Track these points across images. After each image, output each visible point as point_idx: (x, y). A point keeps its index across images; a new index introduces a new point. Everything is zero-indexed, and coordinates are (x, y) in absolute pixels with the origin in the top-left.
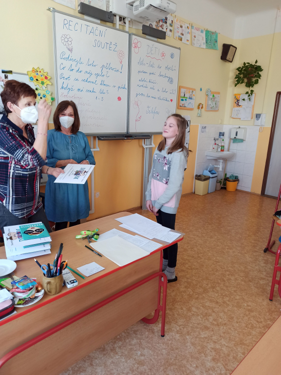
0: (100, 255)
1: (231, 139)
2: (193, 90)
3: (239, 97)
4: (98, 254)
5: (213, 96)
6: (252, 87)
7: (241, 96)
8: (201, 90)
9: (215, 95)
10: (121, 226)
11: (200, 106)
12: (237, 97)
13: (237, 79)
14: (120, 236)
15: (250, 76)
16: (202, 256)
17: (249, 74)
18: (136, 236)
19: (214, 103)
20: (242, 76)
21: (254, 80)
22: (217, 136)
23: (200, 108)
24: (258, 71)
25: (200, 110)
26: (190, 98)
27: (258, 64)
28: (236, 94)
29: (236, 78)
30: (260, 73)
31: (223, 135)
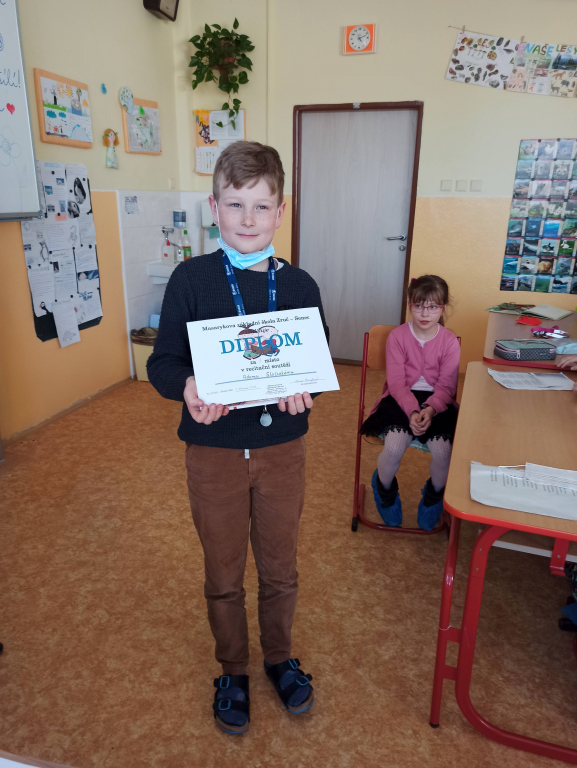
1: (203, 228)
2: (81, 89)
3: (208, 120)
5: (142, 111)
6: (236, 91)
7: (211, 115)
8: (104, 90)
9: (145, 108)
11: (109, 138)
12: (202, 117)
13: (195, 68)
15: (226, 61)
17: (223, 56)
19: (147, 131)
20: (205, 60)
21: (236, 73)
22: (169, 224)
23: (112, 144)
24: (243, 49)
25: (111, 149)
26: (77, 111)
27: (240, 31)
28: (198, 112)
29: (192, 65)
30: (249, 55)
31: (184, 220)
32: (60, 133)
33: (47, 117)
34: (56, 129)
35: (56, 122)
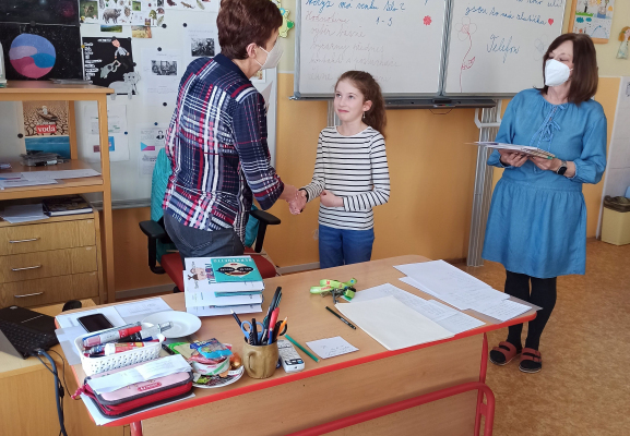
0: (353, 327)
4: (349, 324)
10: (402, 279)
11: (626, 34)
14: (398, 298)
16: (598, 378)
18: (432, 303)
23: (626, 39)
25: (624, 43)
26: (601, 16)
33: (576, 22)
35: (583, 25)
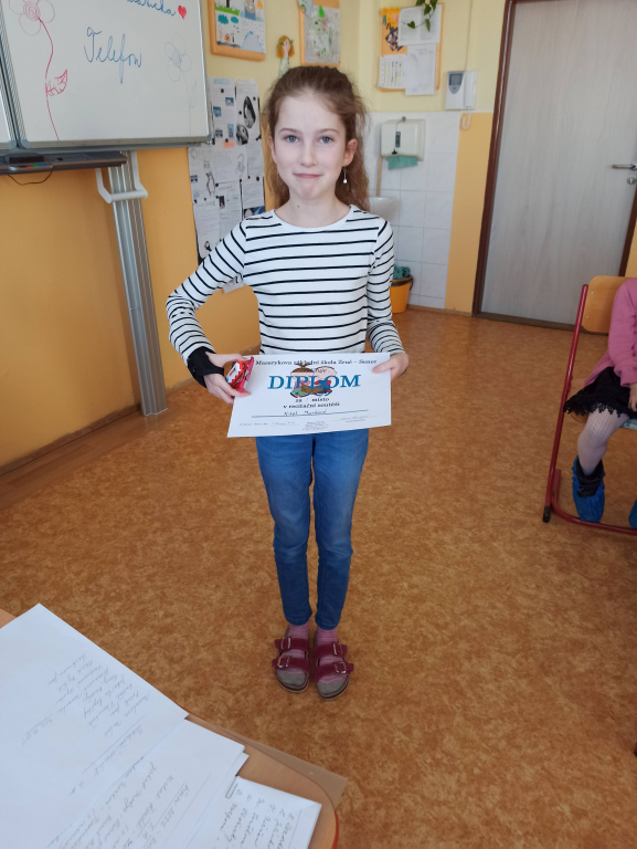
11: (284, 47)
23: (286, 55)
25: (285, 61)
32: (231, 42)
33: (218, 23)
34: (227, 38)
35: (228, 29)
